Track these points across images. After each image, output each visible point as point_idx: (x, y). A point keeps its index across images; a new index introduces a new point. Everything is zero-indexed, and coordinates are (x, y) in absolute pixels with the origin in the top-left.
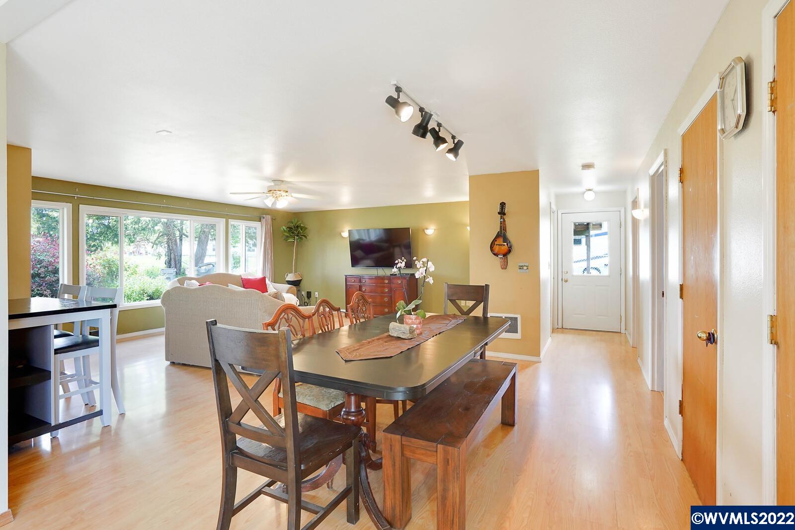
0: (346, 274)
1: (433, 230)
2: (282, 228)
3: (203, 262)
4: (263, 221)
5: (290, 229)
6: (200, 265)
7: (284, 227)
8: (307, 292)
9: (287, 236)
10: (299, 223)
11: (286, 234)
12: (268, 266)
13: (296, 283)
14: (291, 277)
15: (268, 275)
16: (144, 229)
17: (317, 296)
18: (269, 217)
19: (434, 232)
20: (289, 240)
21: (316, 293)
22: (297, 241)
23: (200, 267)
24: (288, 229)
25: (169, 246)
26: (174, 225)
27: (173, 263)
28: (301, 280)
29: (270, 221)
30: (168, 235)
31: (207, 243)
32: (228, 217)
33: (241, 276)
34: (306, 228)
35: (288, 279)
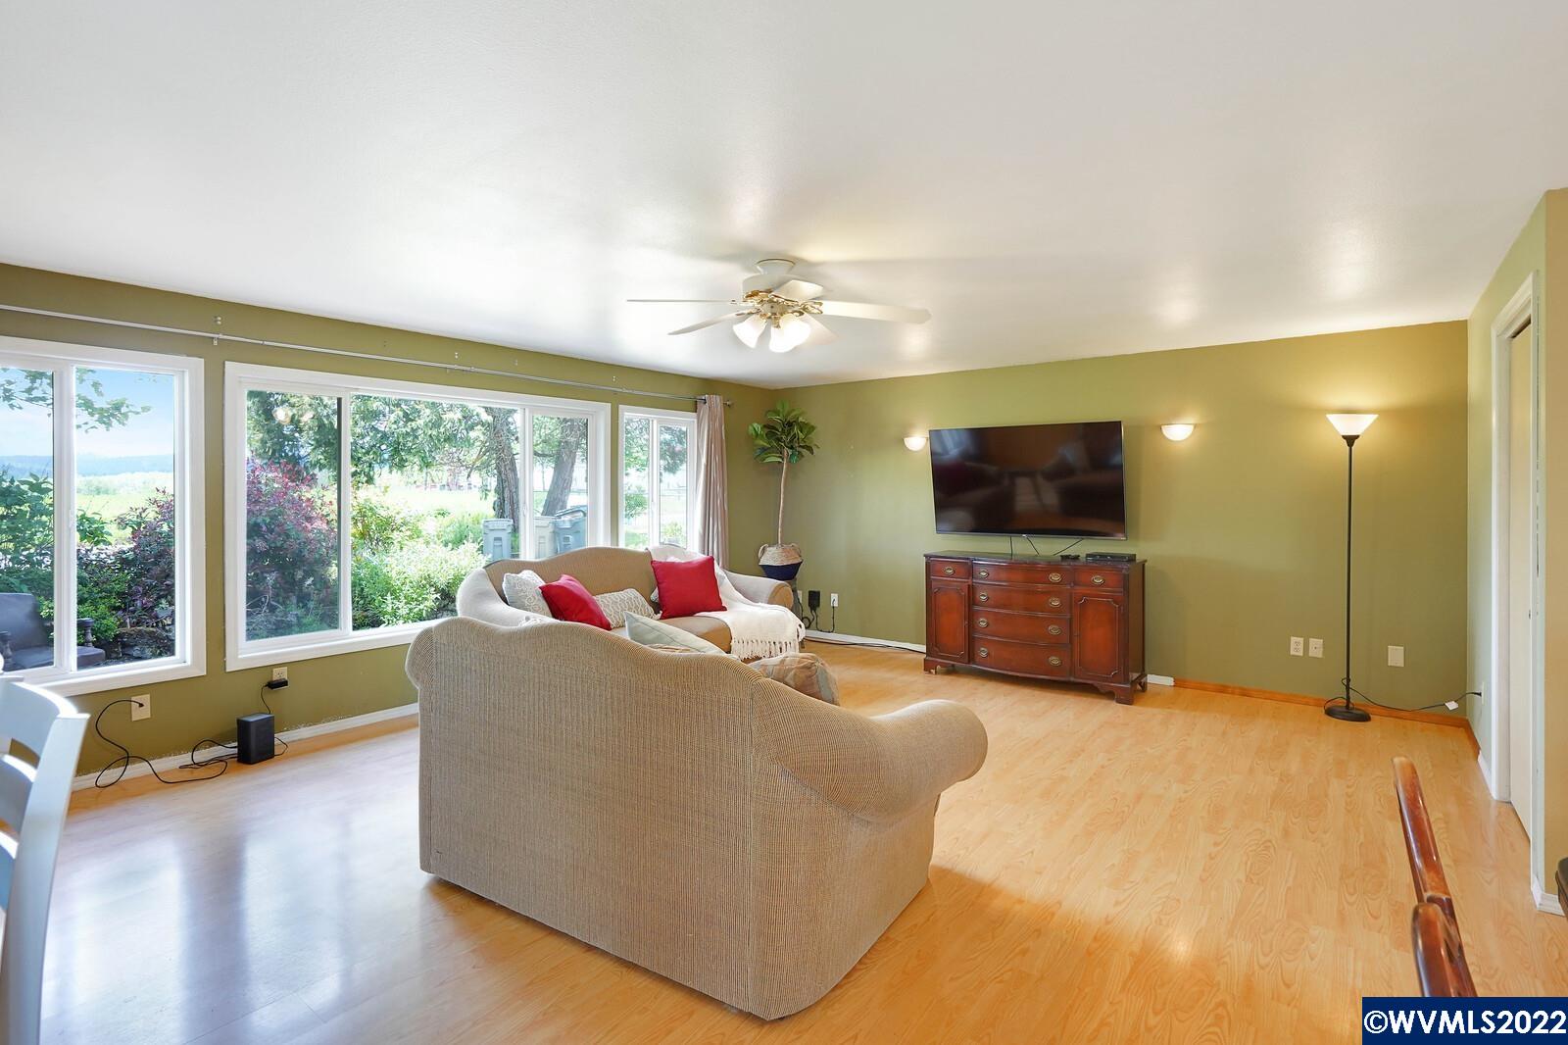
0: (928, 552)
1: (1192, 427)
2: (750, 428)
3: (563, 506)
4: (704, 409)
5: (770, 430)
6: (559, 512)
7: (755, 425)
8: (810, 592)
9: (764, 450)
10: (793, 414)
11: (762, 443)
12: (716, 528)
13: (786, 573)
14: (772, 557)
15: (715, 550)
16: (448, 440)
17: (836, 605)
18: (717, 401)
19: (1193, 434)
20: (768, 460)
21: (834, 597)
22: (789, 462)
23: (559, 517)
24: (766, 430)
25: (500, 473)
26: (509, 431)
27: (507, 507)
28: (800, 564)
29: (719, 409)
30: (497, 451)
31: (573, 464)
32: (616, 400)
33: (648, 554)
34: (813, 428)
35: (764, 561)
